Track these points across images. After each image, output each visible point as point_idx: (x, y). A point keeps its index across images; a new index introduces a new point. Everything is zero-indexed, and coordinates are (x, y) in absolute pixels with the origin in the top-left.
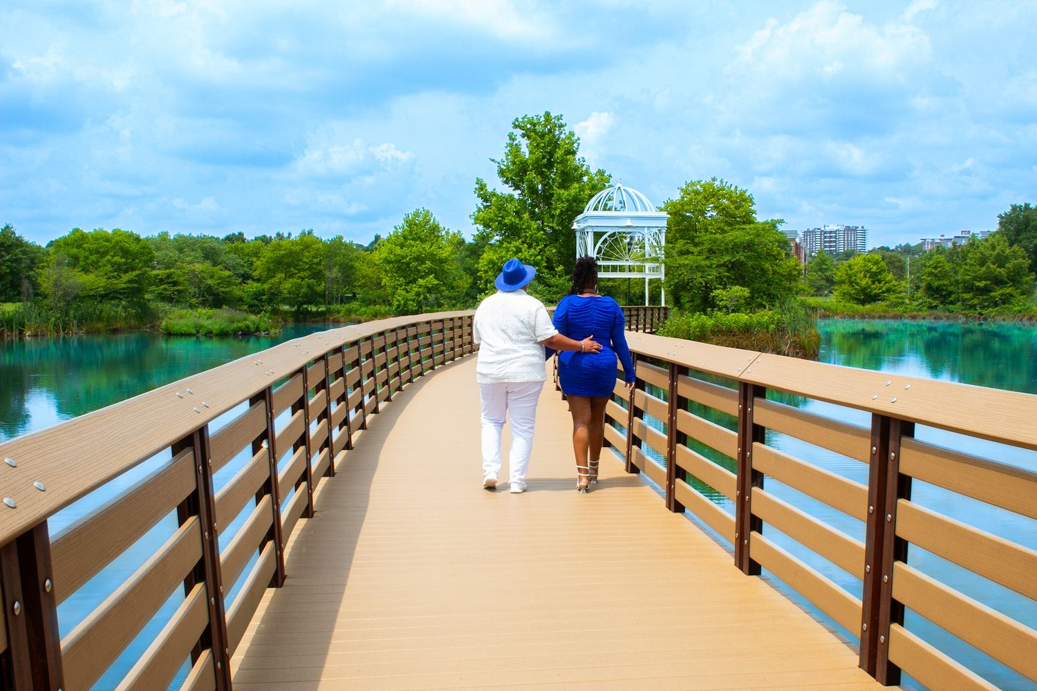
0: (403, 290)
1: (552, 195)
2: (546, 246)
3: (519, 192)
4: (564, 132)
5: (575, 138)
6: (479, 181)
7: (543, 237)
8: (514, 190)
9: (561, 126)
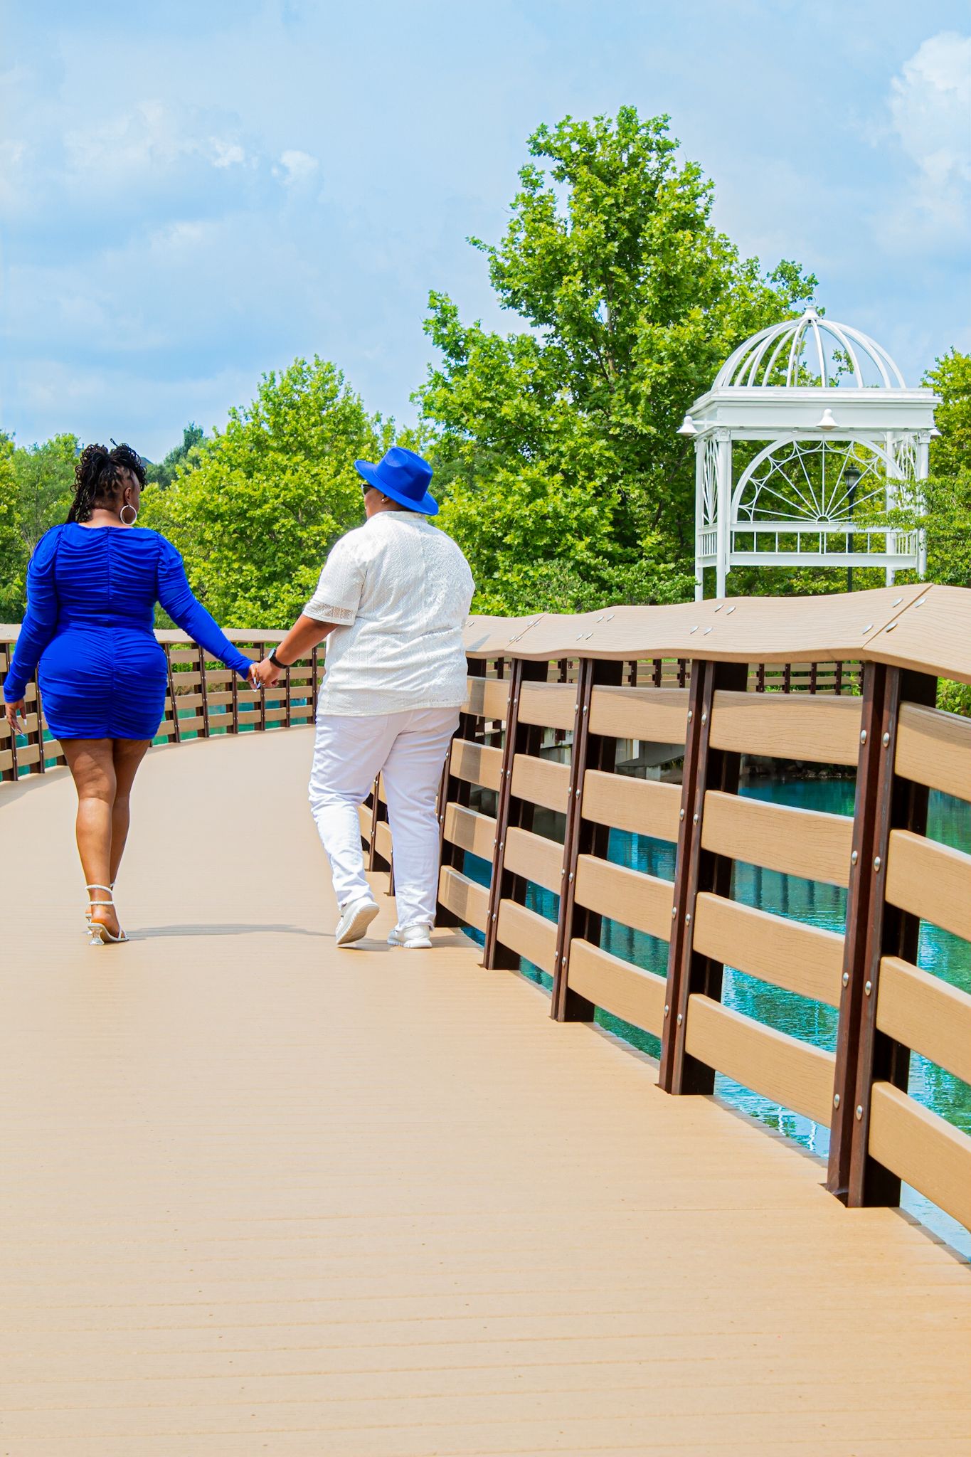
0: (254, 599)
1: (633, 338)
2: (614, 478)
3: (548, 329)
4: (671, 165)
5: (703, 180)
6: (435, 301)
7: (607, 454)
8: (533, 325)
9: (664, 148)
